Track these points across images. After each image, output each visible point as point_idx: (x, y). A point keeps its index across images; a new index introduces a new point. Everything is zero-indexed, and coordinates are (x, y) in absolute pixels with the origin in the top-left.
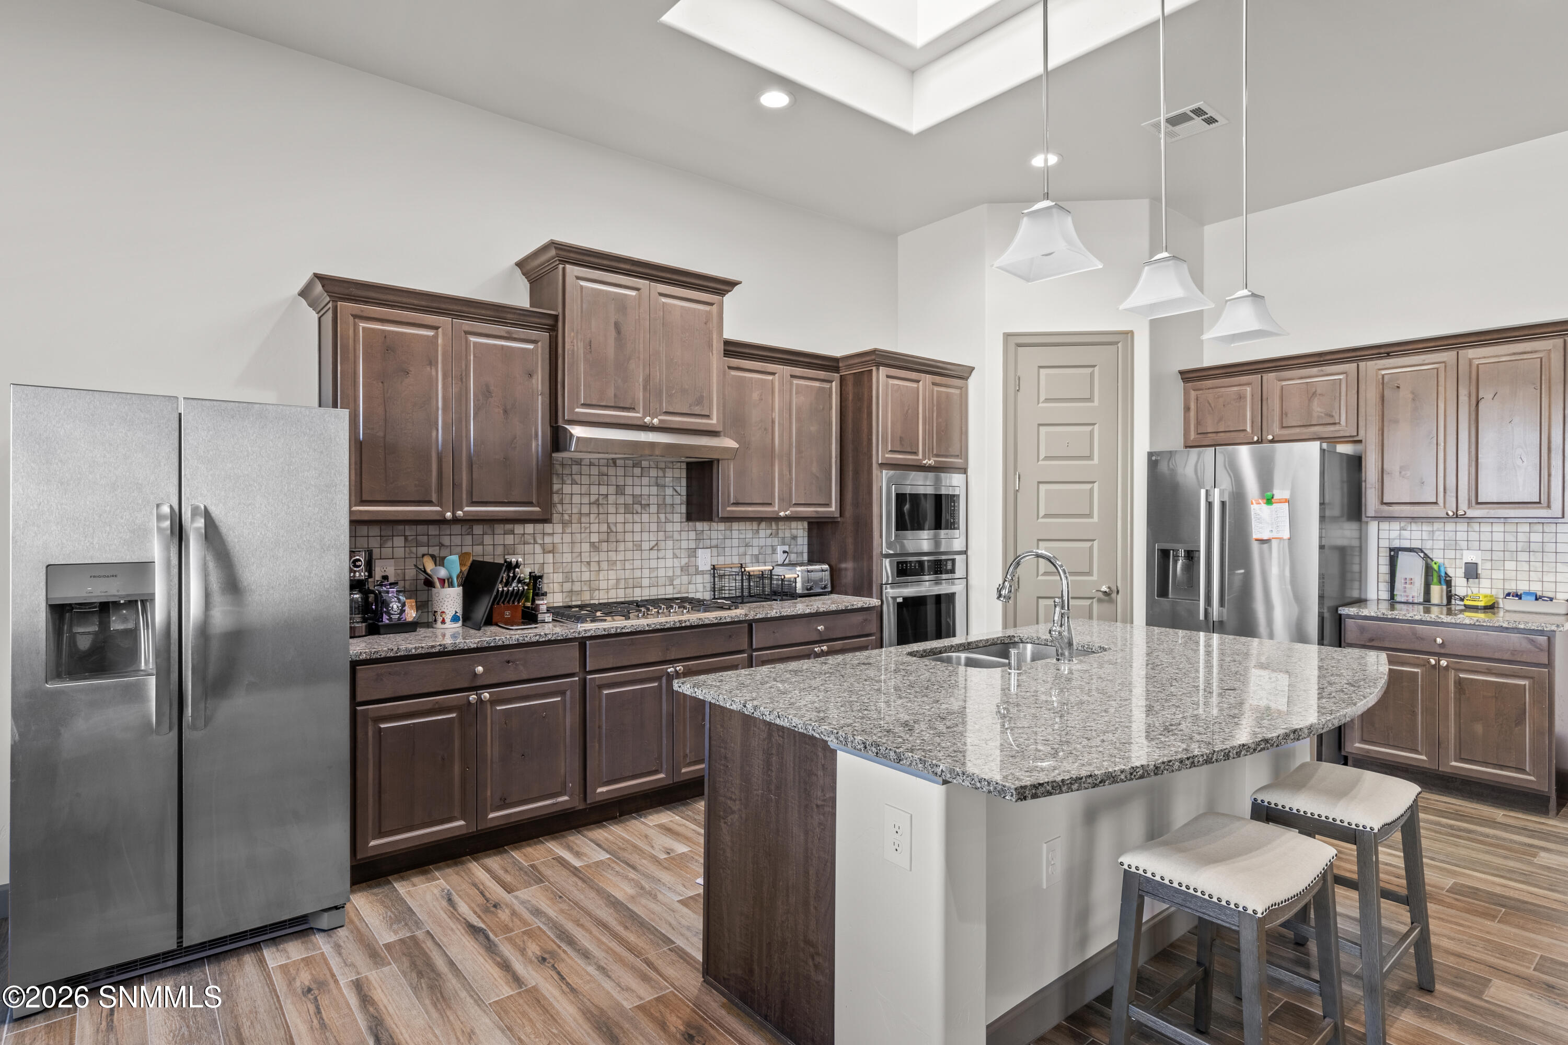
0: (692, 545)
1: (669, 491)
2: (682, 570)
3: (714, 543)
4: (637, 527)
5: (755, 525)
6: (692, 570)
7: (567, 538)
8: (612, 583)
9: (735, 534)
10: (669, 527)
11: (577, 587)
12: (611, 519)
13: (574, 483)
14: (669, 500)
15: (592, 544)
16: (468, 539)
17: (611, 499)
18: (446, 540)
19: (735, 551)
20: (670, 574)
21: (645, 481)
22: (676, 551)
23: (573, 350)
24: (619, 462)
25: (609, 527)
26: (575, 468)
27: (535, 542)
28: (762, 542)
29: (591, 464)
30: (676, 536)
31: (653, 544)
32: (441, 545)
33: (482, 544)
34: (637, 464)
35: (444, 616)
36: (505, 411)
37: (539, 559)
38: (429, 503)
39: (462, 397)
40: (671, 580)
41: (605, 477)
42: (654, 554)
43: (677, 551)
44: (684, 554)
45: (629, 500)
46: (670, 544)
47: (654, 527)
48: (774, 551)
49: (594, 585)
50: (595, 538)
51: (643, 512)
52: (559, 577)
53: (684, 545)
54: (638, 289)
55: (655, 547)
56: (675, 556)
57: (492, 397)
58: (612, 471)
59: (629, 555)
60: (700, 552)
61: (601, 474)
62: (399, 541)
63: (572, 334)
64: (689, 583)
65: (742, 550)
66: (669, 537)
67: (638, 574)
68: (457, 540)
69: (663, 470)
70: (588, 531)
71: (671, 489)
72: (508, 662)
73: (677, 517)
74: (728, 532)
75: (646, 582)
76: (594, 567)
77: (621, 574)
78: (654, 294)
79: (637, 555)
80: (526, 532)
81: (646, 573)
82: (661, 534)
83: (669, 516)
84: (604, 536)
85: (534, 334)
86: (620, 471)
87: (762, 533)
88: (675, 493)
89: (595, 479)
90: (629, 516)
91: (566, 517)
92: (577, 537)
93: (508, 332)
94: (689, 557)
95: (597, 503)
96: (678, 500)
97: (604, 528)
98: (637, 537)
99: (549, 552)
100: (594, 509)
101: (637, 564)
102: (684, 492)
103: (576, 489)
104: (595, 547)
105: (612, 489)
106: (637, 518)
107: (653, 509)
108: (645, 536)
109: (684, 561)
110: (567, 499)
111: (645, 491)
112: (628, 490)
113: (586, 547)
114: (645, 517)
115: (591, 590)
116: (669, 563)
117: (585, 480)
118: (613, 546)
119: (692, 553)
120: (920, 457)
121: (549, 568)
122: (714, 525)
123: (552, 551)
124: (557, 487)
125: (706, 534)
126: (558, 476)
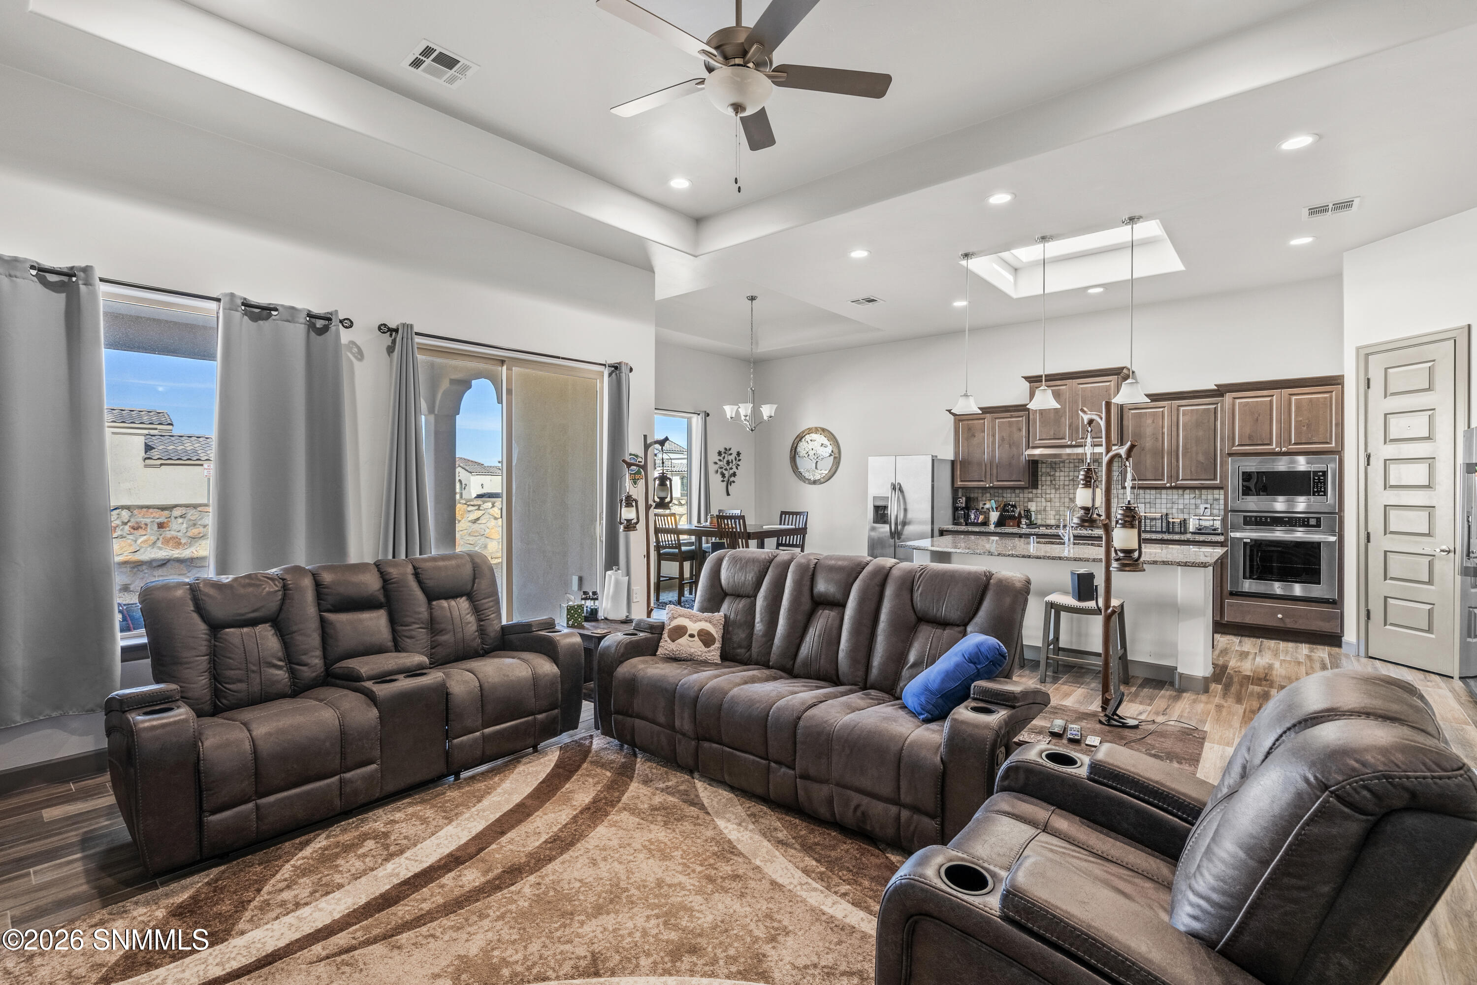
5: (1180, 492)
7: (1057, 496)
9: (1164, 496)
13: (1061, 471)
16: (1013, 495)
18: (1005, 495)
23: (1035, 418)
27: (1043, 497)
28: (1187, 501)
29: (1070, 462)
32: (1003, 497)
36: (1010, 446)
37: (1044, 504)
38: (982, 481)
39: (994, 442)
48: (1197, 506)
52: (1053, 513)
54: (1066, 385)
57: (1005, 441)
61: (1075, 467)
62: (988, 495)
65: (1169, 505)
68: (1009, 495)
74: (1158, 496)
78: (1075, 384)
85: (1021, 413)
87: (1187, 496)
91: (1057, 486)
92: (1063, 495)
93: (1011, 415)
100: (1072, 483)
103: (1062, 474)
110: (1057, 479)
113: (1067, 500)
117: (1067, 470)
120: (1274, 446)
121: (1048, 509)
122: (1148, 491)
123: (1050, 501)
124: (1052, 473)
125: (1142, 496)
126: (1052, 468)
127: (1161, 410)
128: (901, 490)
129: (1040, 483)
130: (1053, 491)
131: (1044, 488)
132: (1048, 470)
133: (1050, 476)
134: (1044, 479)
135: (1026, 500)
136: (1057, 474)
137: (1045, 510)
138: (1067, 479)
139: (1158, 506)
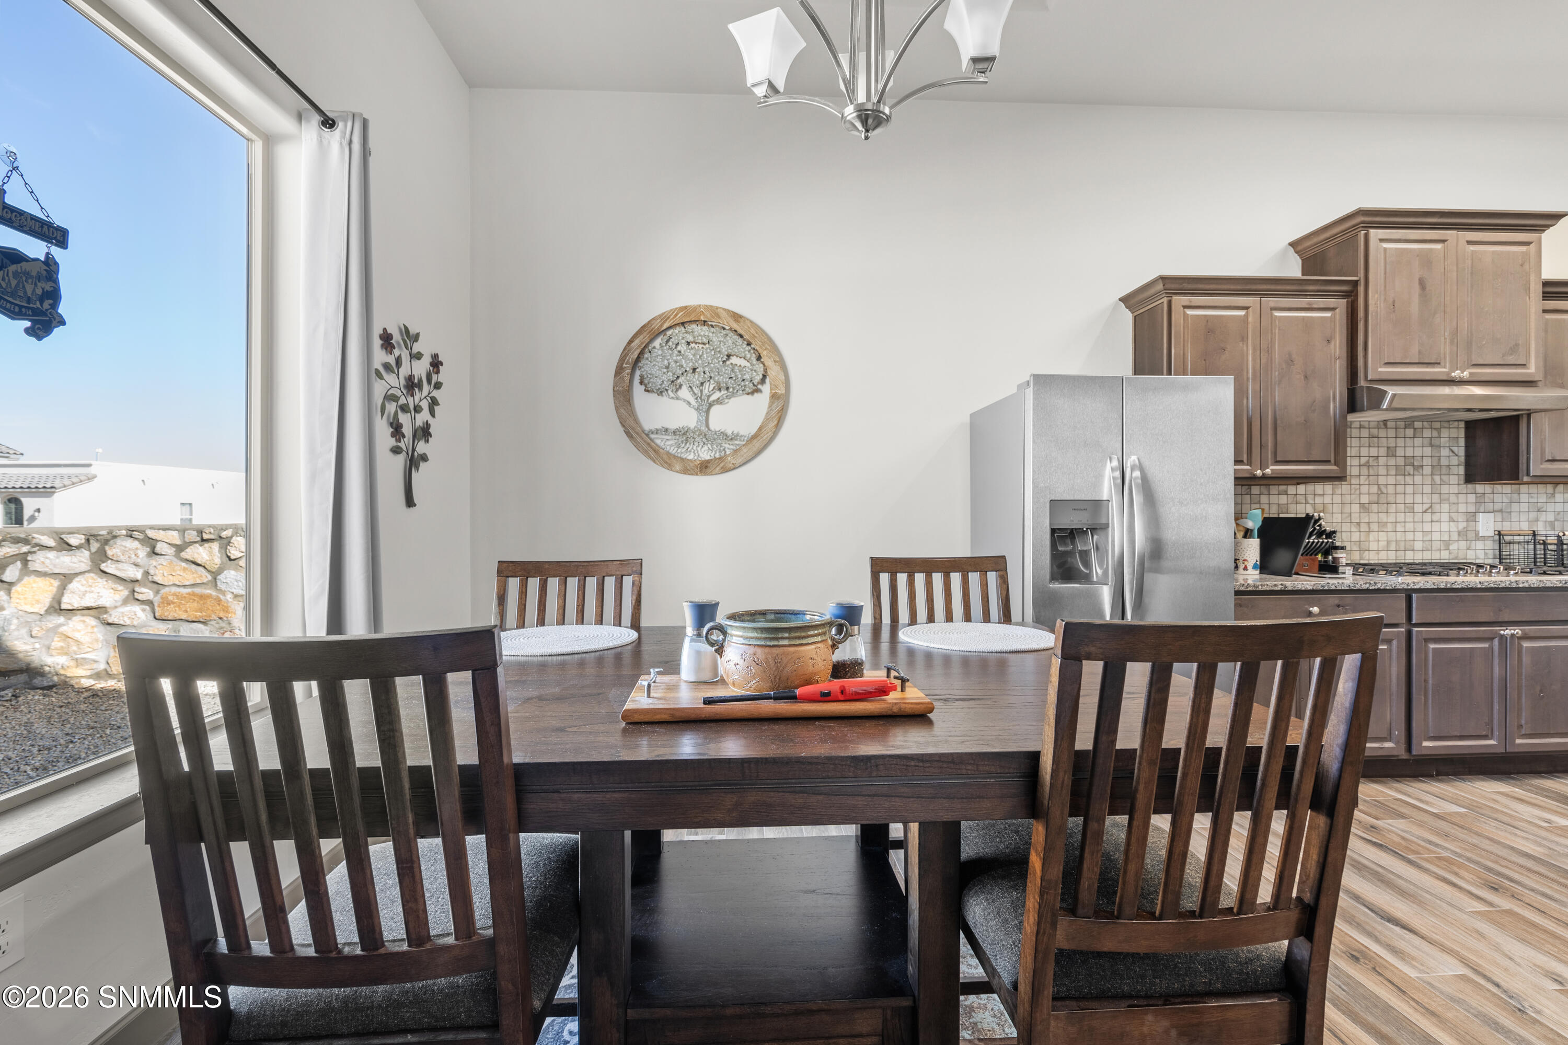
0: (1472, 508)
1: (1445, 452)
2: (1459, 535)
3: (1498, 506)
4: (1410, 489)
6: (1471, 535)
8: (1382, 544)
9: (1524, 498)
10: (1445, 489)
12: (1382, 480)
14: (1444, 462)
15: (1362, 505)
17: (1382, 461)
19: (1524, 517)
20: (1446, 538)
21: (1418, 442)
22: (1452, 514)
23: (1377, 312)
24: (1390, 424)
25: (1379, 488)
28: (1560, 506)
30: (1453, 499)
31: (1426, 506)
34: (1409, 425)
35: (1246, 563)
36: (1306, 377)
38: (1241, 462)
40: (1447, 545)
41: (1376, 440)
42: (1427, 517)
43: (1454, 515)
44: (1461, 518)
45: (1401, 462)
46: (1445, 507)
47: (1428, 489)
50: (1365, 499)
51: (1416, 473)
53: (1462, 508)
54: (1443, 241)
55: (1430, 510)
56: (1451, 520)
57: (1294, 365)
58: (1382, 433)
59: (1401, 517)
60: (1481, 516)
63: (1376, 296)
64: (1468, 549)
65: (1533, 516)
66: (1445, 500)
67: (1410, 536)
69: (1439, 430)
70: (1358, 492)
71: (1447, 450)
72: (1339, 606)
73: (1454, 479)
74: (1515, 496)
75: (1418, 545)
76: (1364, 528)
77: (1392, 536)
78: (1462, 243)
79: (1409, 517)
81: (1419, 536)
82: (1436, 497)
83: (1444, 478)
84: (1375, 498)
85: (1331, 302)
86: (1391, 433)
87: (1559, 497)
88: (1451, 454)
89: (1365, 442)
90: (1401, 478)
92: (1348, 498)
93: (1309, 303)
94: (1467, 521)
95: (1367, 465)
96: (1454, 460)
97: (1374, 489)
98: (1409, 499)
101: (1410, 526)
102: (1462, 452)
104: (1364, 508)
105: (1383, 451)
106: (1409, 479)
107: (1427, 470)
108: (1418, 498)
109: (1462, 526)
111: (1418, 452)
112: (1400, 452)
114: (1418, 479)
116: (1445, 526)
118: (1383, 508)
119: (1472, 517)
122: (1498, 488)
139: (1515, 517)
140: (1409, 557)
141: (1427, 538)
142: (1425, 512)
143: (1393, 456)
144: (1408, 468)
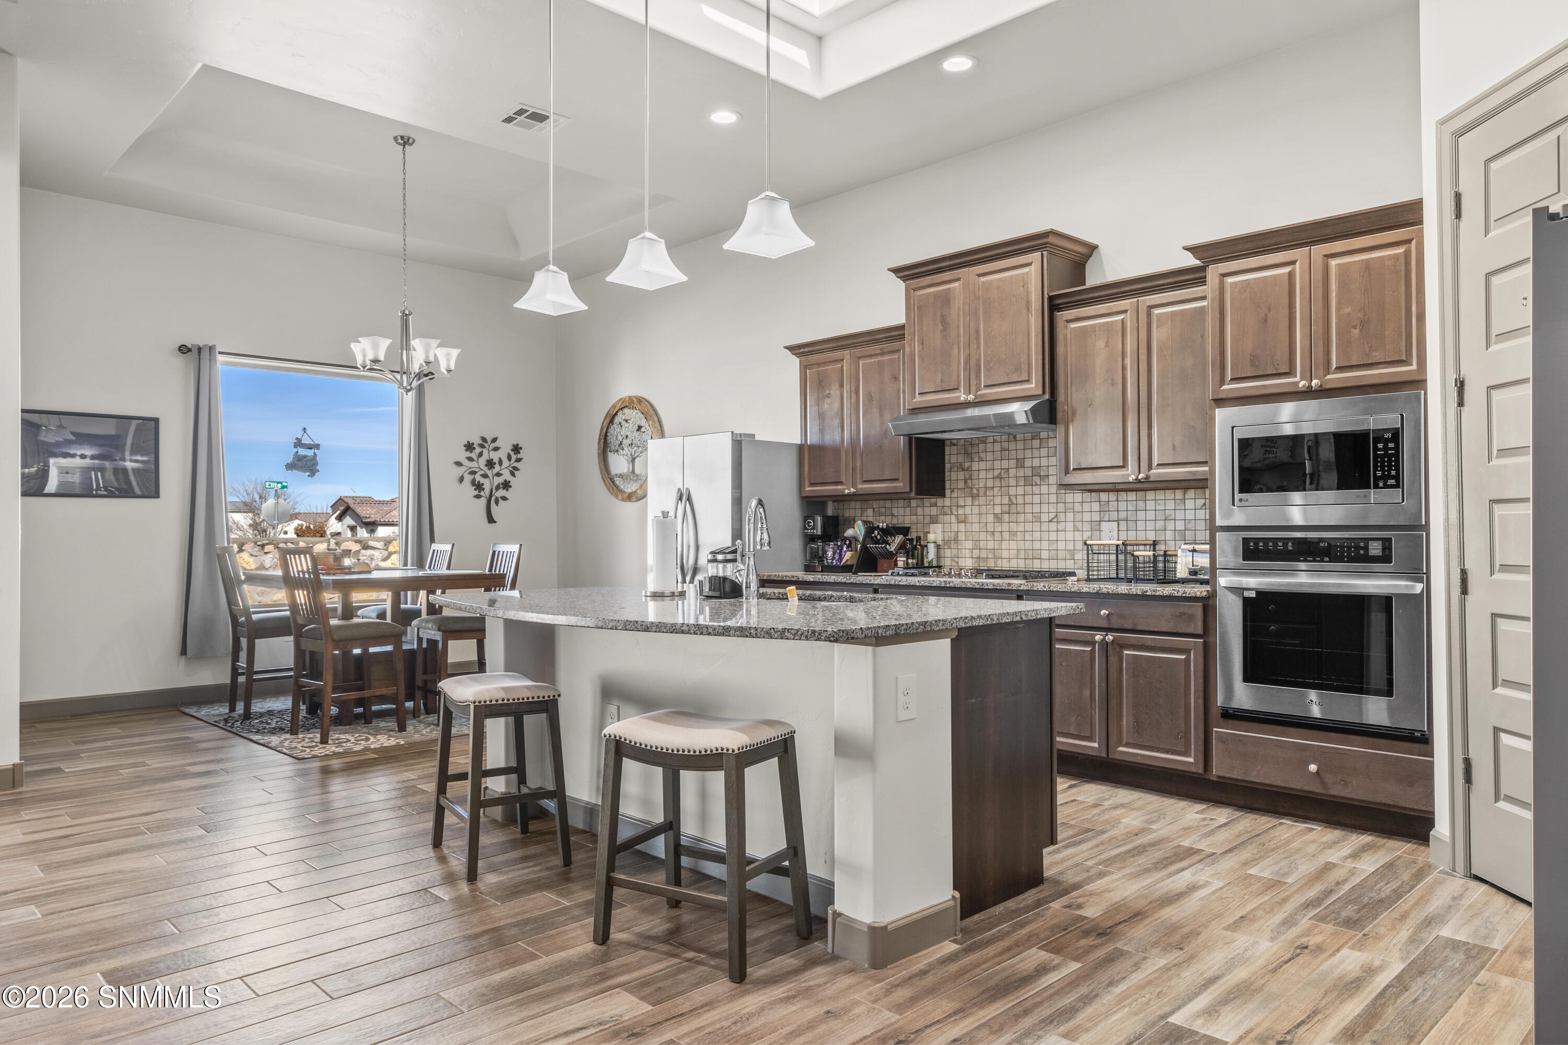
0: (1096, 517)
3: (1123, 515)
4: (1036, 499)
5: (1179, 494)
7: (976, 510)
8: (1013, 552)
9: (1150, 505)
10: (1069, 498)
11: (984, 554)
12: (1012, 491)
13: (981, 460)
16: (908, 510)
17: (1012, 472)
18: (895, 511)
19: (1150, 525)
20: (1070, 547)
21: (1044, 452)
22: (1077, 523)
24: (1019, 437)
25: (1010, 499)
26: (981, 446)
27: (952, 514)
28: (1190, 515)
30: (1078, 507)
31: (1052, 515)
32: (893, 515)
33: (916, 514)
34: (1036, 436)
37: (955, 527)
38: (842, 483)
40: (1072, 553)
42: (1053, 526)
43: (1079, 525)
44: (1086, 527)
45: (1029, 472)
46: (1070, 516)
47: (1053, 498)
49: (998, 553)
50: (998, 510)
51: (1042, 483)
52: (969, 544)
53: (1087, 517)
54: (959, 279)
55: (1054, 519)
56: (1076, 529)
58: (1012, 446)
59: (1029, 526)
60: (1104, 525)
61: (1003, 450)
65: (1160, 524)
66: (1069, 509)
67: (1037, 545)
68: (901, 511)
70: (992, 503)
74: (1141, 504)
75: (1045, 554)
76: (997, 536)
77: (1021, 545)
78: (971, 278)
79: (1036, 526)
80: (945, 504)
81: (1045, 545)
82: (1061, 506)
84: (1006, 508)
86: (1020, 445)
87: (1190, 504)
90: (1028, 488)
91: (975, 491)
92: (984, 509)
93: (881, 349)
95: (1000, 477)
97: (1006, 500)
98: (1036, 509)
99: (962, 522)
100: (998, 483)
101: (1037, 535)
103: (982, 465)
104: (998, 518)
105: (1013, 463)
106: (1036, 489)
107: (1053, 480)
108: (1045, 508)
109: (1086, 535)
110: (975, 476)
111: (1044, 462)
112: (1028, 463)
113: (991, 518)
114: (1044, 489)
115: (996, 558)
116: (1070, 536)
117: (990, 456)
118: (1013, 518)
119: (1096, 526)
120: (1299, 376)
121: (962, 536)
122: (1123, 495)
123: (964, 522)
124: (967, 465)
125: (1113, 505)
126: (968, 454)
127: (1120, 317)
128: (689, 499)
129: (947, 485)
130: (969, 501)
131: (955, 495)
132: (961, 458)
133: (963, 470)
134: (953, 477)
135: (927, 519)
136: (975, 466)
137: (956, 540)
138: (990, 475)
139: (1141, 526)
140: (1037, 565)
141: (1053, 547)
142: (1050, 521)
143: (1021, 467)
144: (1035, 478)
